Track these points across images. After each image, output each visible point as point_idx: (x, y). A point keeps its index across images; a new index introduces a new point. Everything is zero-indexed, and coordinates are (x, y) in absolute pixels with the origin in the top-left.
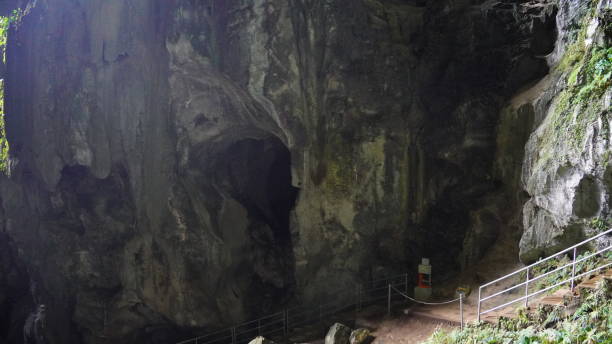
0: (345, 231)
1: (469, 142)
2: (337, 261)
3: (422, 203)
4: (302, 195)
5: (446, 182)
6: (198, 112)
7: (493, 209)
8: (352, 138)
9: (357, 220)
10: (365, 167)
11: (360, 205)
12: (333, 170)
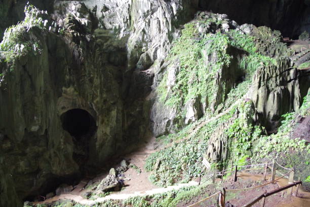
0: (108, 135)
1: (138, 110)
2: (106, 144)
3: (126, 125)
4: (99, 128)
5: (132, 120)
6: (62, 106)
7: (144, 125)
8: (109, 110)
9: (111, 132)
10: (112, 117)
11: (111, 128)
12: (106, 120)
